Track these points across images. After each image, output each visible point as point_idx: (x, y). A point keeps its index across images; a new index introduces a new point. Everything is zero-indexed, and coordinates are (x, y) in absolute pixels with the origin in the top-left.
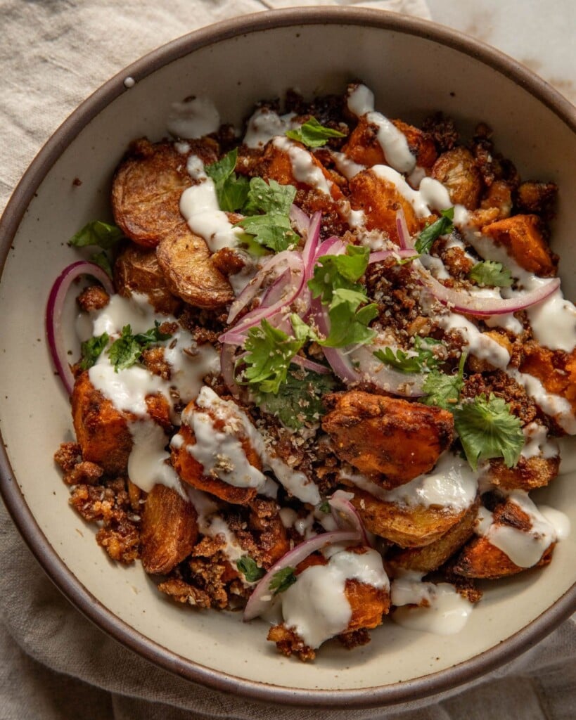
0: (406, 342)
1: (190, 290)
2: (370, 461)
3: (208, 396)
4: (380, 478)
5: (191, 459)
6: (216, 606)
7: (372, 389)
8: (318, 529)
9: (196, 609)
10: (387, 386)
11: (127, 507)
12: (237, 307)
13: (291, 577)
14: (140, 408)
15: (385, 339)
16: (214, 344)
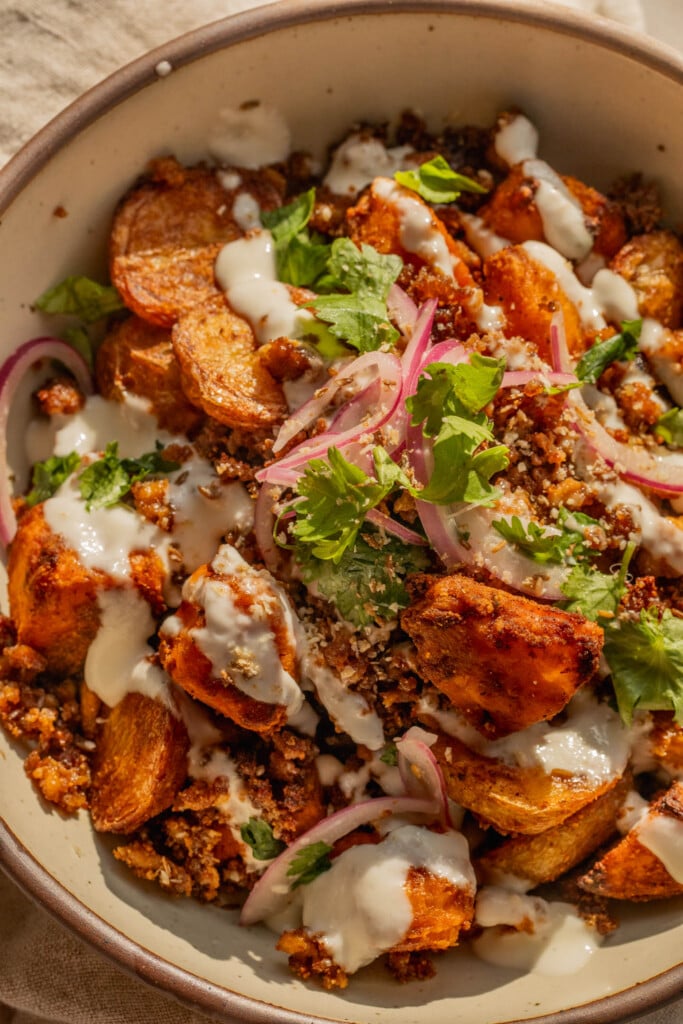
0: (544, 513)
1: (220, 397)
2: (467, 689)
3: (230, 558)
4: (481, 718)
5: (194, 651)
6: (199, 895)
7: (485, 577)
8: (374, 790)
9: (168, 893)
10: (507, 576)
11: (76, 727)
12: (292, 427)
13: (324, 860)
14: (121, 568)
15: (511, 505)
16: (247, 484)
